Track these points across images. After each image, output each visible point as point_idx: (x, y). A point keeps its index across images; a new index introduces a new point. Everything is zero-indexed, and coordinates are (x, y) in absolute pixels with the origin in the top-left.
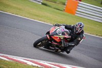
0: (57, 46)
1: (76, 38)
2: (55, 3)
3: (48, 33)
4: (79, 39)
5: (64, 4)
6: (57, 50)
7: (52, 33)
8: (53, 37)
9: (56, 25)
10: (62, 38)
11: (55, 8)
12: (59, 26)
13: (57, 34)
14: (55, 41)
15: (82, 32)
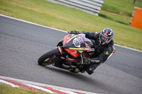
0: (74, 64)
1: (102, 51)
2: (118, 13)
3: (60, 44)
4: (107, 53)
5: (130, 15)
6: (74, 69)
7: (66, 44)
8: (68, 50)
9: (72, 33)
10: (81, 52)
11: (117, 21)
12: (76, 33)
13: (73, 46)
14: (71, 56)
15: (112, 43)
